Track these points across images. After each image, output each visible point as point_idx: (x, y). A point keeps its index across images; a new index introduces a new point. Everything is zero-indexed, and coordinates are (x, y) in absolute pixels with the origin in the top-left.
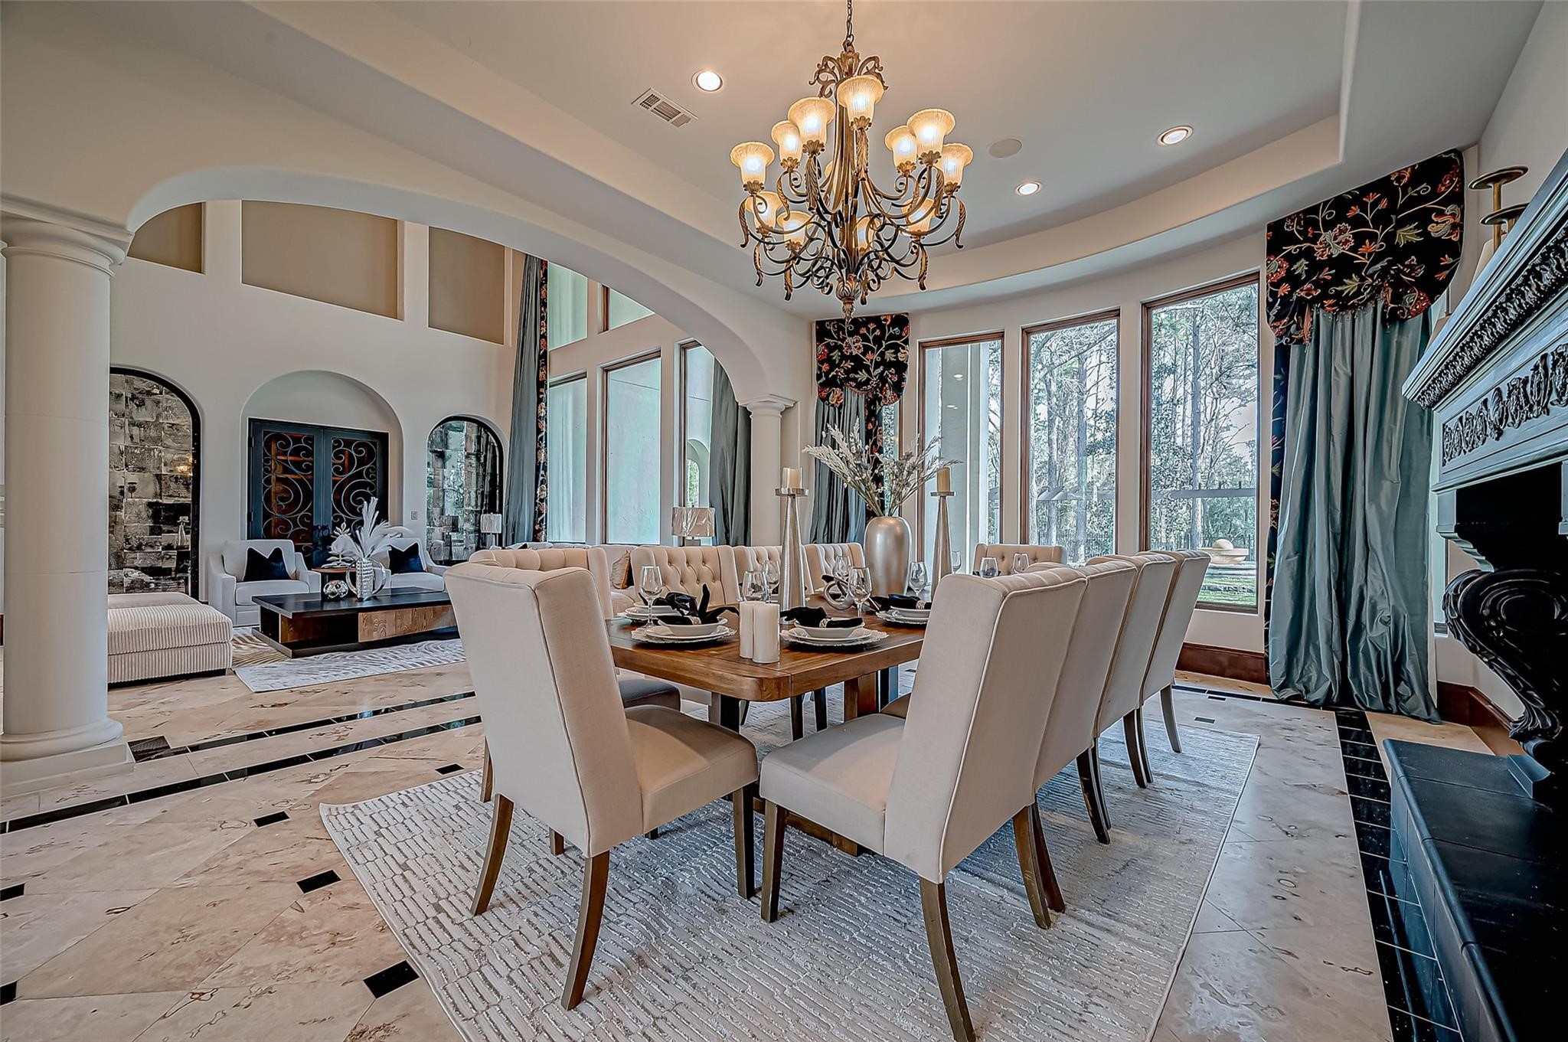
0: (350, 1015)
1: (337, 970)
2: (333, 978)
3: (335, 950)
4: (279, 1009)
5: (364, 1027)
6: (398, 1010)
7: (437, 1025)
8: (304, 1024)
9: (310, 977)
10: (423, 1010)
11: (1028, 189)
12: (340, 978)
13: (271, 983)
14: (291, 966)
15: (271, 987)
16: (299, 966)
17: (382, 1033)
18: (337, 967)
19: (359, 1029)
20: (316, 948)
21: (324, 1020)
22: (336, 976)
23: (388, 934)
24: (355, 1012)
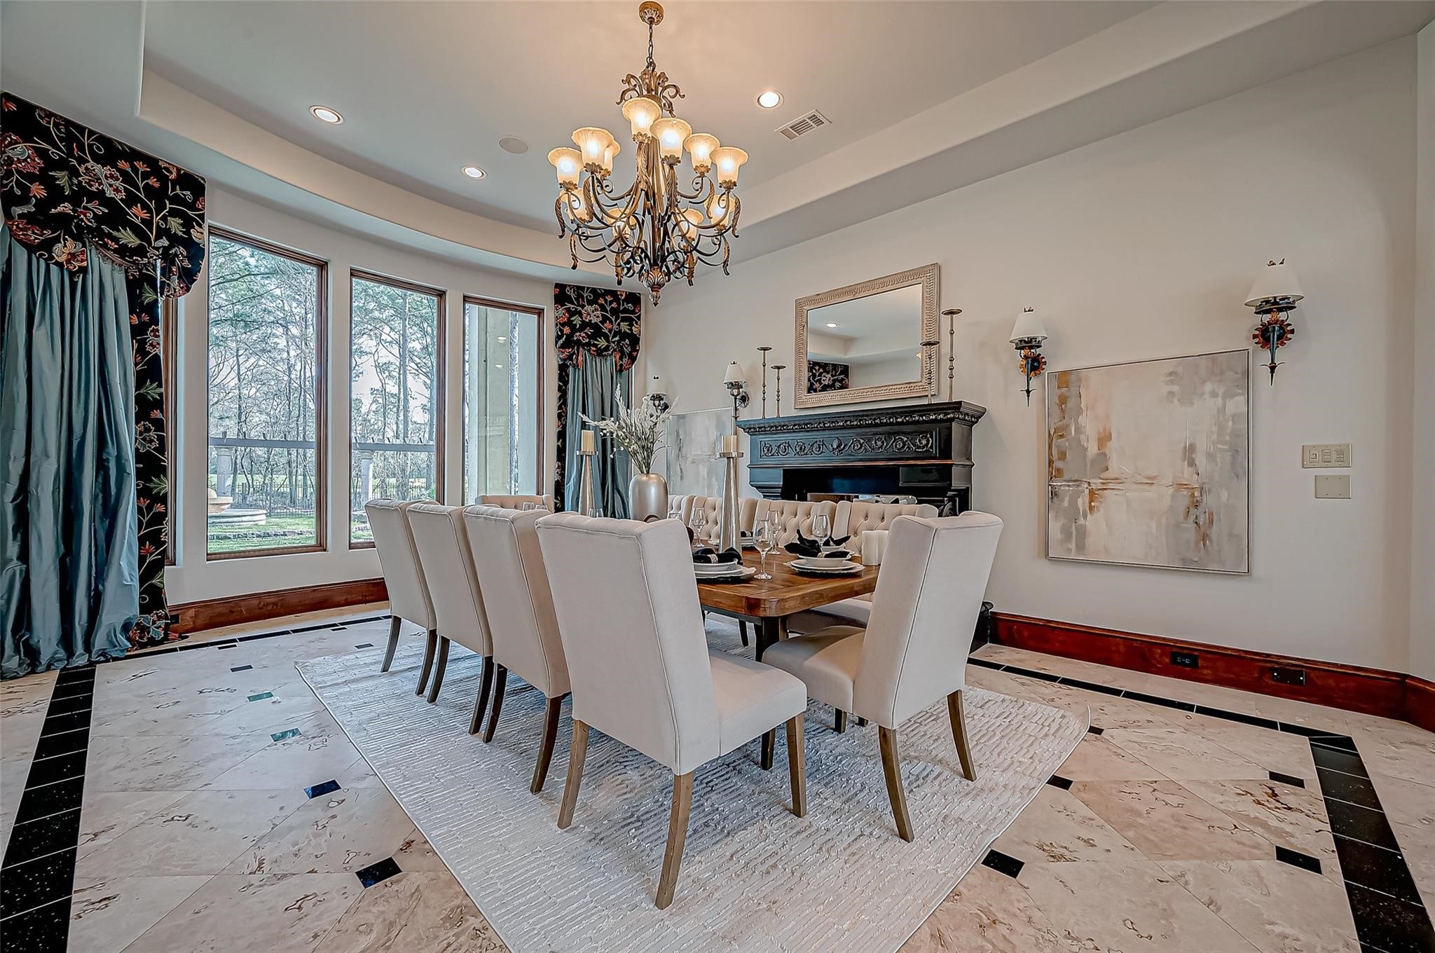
0: (1047, 869)
1: (1018, 901)
2: (1027, 899)
3: (1000, 916)
4: (1075, 915)
5: (1049, 858)
6: (1025, 848)
7: (1021, 826)
8: (1072, 891)
9: (1037, 915)
10: (1016, 836)
11: (473, 172)
12: (1024, 894)
13: (1062, 940)
14: (1037, 939)
15: (1065, 937)
16: (1032, 931)
17: (1045, 847)
18: (1015, 903)
19: (1053, 859)
20: (1006, 932)
21: (1061, 881)
22: (1024, 898)
23: (961, 888)
24: (1042, 869)
